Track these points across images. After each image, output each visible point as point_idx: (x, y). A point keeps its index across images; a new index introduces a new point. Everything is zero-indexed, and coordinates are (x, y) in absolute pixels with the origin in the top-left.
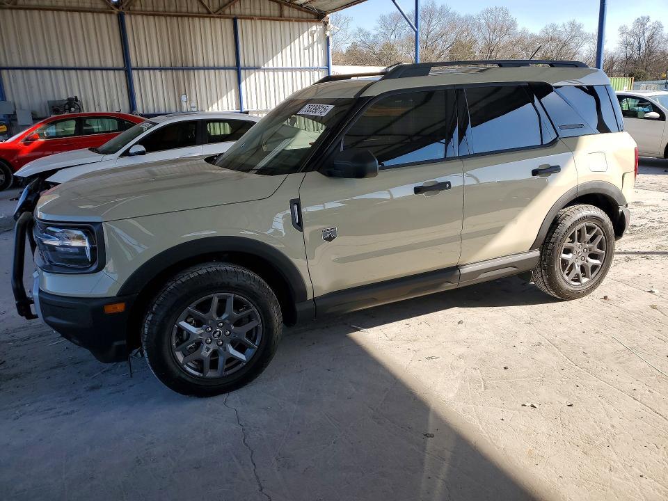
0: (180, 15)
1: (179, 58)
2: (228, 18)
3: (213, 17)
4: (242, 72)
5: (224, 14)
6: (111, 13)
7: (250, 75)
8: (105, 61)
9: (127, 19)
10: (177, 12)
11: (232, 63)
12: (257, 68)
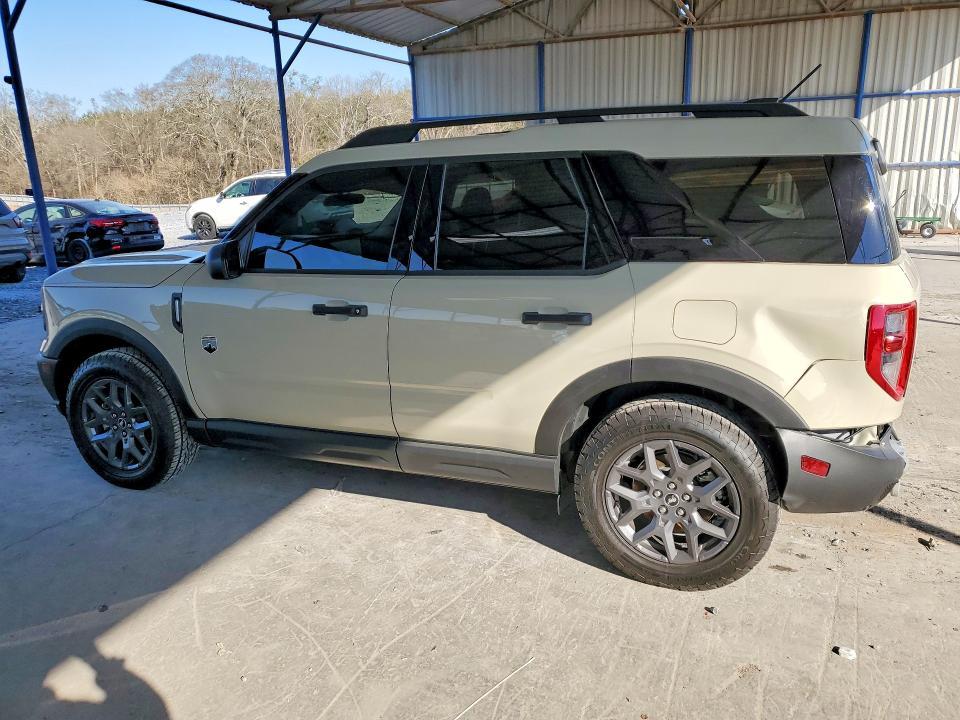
0: (774, 21)
1: (762, 86)
2: (855, 14)
3: (828, 17)
4: (866, 103)
5: (851, 9)
6: (677, 32)
7: (879, 106)
8: (658, 97)
9: (697, 36)
10: (770, 17)
11: (849, 86)
12: (896, 94)
